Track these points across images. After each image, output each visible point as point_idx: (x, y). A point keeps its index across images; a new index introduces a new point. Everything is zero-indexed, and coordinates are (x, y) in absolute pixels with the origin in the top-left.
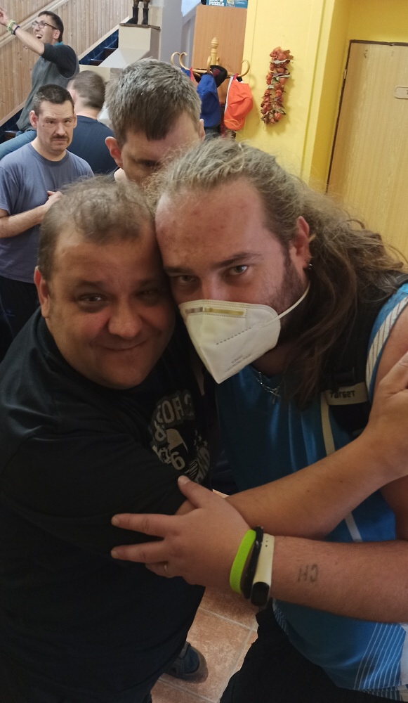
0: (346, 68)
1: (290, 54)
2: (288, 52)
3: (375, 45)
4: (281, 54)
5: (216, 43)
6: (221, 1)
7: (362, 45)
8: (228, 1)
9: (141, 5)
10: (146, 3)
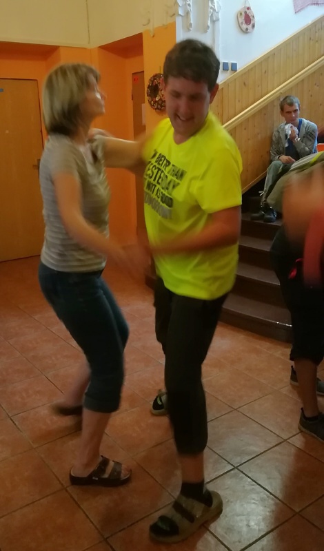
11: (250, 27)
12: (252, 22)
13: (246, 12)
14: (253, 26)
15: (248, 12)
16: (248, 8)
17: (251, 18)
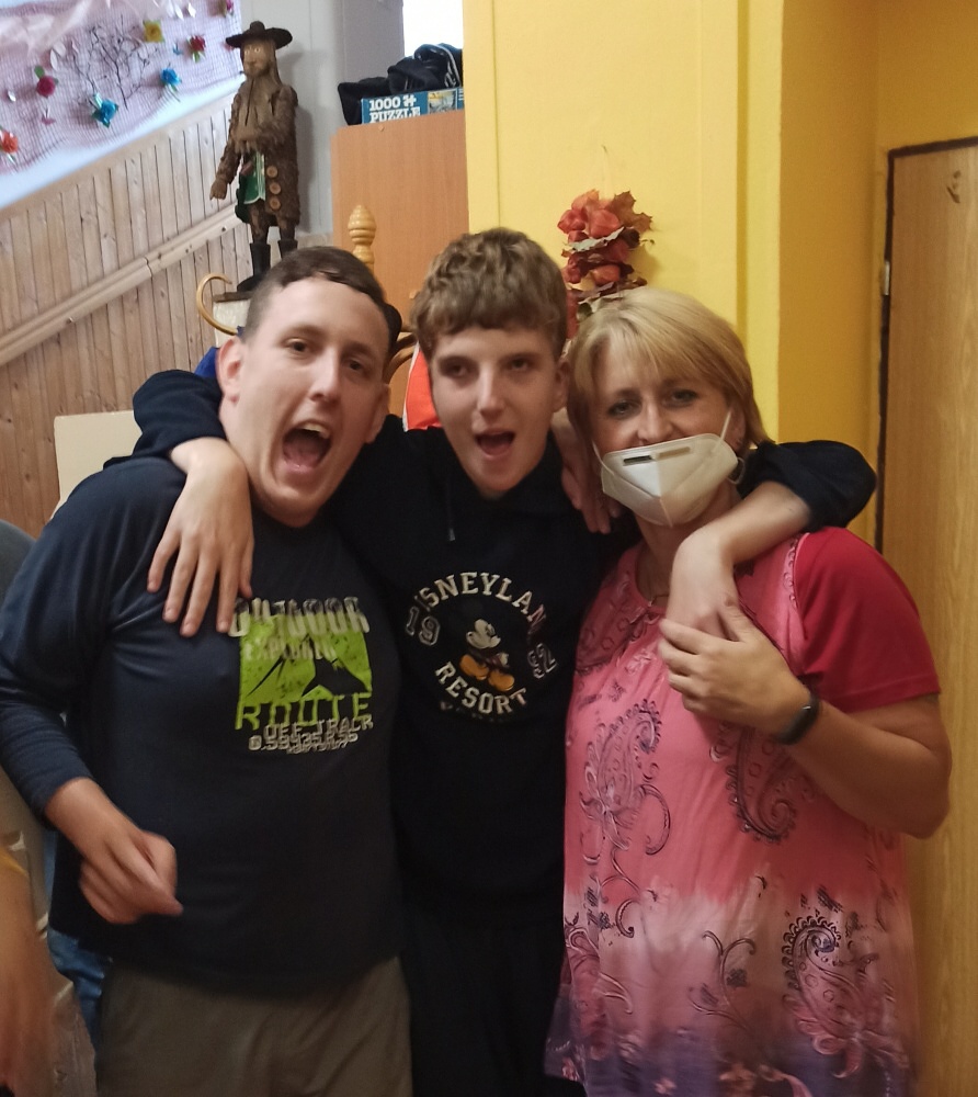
0: (888, 256)
1: (637, 209)
2: (625, 201)
4: (597, 215)
5: (366, 223)
6: (410, 99)
7: (937, 159)
8: (434, 97)
9: (274, 235)
10: (283, 224)
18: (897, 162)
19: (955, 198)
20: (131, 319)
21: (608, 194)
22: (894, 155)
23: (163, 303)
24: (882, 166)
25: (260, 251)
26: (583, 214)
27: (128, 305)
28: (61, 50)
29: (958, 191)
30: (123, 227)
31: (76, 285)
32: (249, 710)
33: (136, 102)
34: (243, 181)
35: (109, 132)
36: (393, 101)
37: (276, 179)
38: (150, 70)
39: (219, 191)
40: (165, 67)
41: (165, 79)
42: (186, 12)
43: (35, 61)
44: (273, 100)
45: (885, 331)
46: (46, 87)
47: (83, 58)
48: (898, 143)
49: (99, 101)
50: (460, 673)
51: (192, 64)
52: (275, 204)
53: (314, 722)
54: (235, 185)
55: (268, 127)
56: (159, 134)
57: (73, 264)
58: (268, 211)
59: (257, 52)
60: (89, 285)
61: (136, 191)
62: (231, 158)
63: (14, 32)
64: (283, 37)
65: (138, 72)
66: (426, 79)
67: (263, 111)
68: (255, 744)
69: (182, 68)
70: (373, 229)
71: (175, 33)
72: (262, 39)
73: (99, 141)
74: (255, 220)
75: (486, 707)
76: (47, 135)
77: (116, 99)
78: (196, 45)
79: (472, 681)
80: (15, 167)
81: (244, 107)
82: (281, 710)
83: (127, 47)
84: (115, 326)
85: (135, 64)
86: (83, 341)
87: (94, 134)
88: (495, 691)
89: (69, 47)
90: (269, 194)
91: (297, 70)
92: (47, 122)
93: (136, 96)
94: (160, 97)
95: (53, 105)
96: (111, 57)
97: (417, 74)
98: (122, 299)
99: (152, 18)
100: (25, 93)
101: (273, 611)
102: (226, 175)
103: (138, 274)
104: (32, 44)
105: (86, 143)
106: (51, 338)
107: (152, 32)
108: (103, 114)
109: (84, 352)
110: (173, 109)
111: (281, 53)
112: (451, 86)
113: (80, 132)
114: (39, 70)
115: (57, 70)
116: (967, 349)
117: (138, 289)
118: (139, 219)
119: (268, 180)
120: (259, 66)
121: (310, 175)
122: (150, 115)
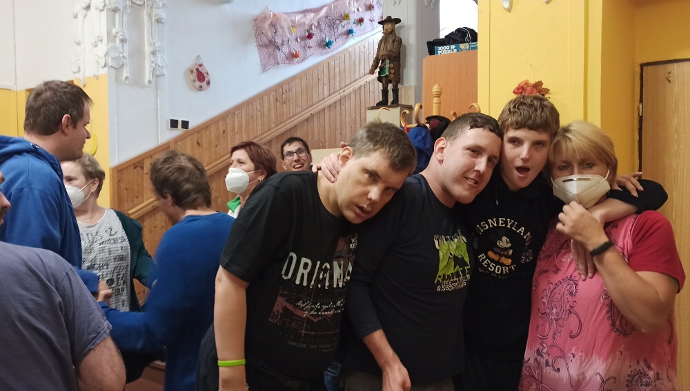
0: (641, 101)
1: (544, 87)
2: (539, 84)
3: (681, 64)
4: (529, 88)
5: (439, 90)
6: (453, 47)
7: (661, 67)
8: (462, 46)
9: (390, 86)
10: (394, 83)
11: (204, 84)
12: (206, 79)
13: (197, 70)
14: (208, 83)
15: (200, 69)
16: (200, 65)
17: (205, 75)
18: (644, 68)
19: (669, 81)
20: (332, 113)
21: (532, 81)
22: (642, 66)
23: (344, 107)
24: (638, 69)
25: (385, 92)
26: (523, 88)
27: (331, 108)
28: (316, 24)
29: (670, 79)
30: (332, 82)
31: (315, 102)
32: (440, 277)
33: (339, 40)
34: (381, 68)
35: (329, 50)
36: (446, 47)
37: (393, 68)
38: (345, 29)
39: (372, 72)
40: (349, 28)
41: (350, 32)
42: (358, 10)
43: (307, 28)
44: (393, 42)
45: (640, 129)
46: (310, 36)
47: (323, 26)
48: (645, 61)
49: (327, 40)
50: (488, 257)
51: (359, 26)
52: (392, 76)
53: (455, 279)
54: (378, 70)
55: (391, 51)
56: (346, 50)
57: (314, 94)
58: (389, 78)
59: (389, 26)
60: (319, 102)
61: (337, 69)
62: (377, 61)
63: (301, 19)
64: (398, 21)
65: (341, 30)
66: (459, 40)
67: (389, 46)
68: (439, 289)
69: (356, 28)
70: (441, 92)
71: (354, 17)
72: (390, 22)
73: (326, 53)
74: (384, 82)
75: (498, 271)
76: (309, 52)
77: (333, 39)
78: (361, 21)
79: (492, 261)
80: (298, 63)
81: (383, 44)
82: (448, 276)
83: (338, 22)
84: (327, 116)
85: (340, 27)
86: (315, 120)
87: (324, 51)
88: (502, 265)
89: (319, 23)
90: (390, 73)
91: (402, 31)
92: (309, 47)
93: (340, 38)
94: (347, 38)
95: (311, 42)
96: (332, 25)
97: (456, 38)
98: (330, 106)
99: (347, 12)
100: (303, 38)
101: (447, 240)
102: (375, 66)
103: (336, 97)
104: (307, 23)
105: (322, 54)
106: (305, 120)
107: (346, 17)
108: (328, 44)
109: (315, 124)
110: (351, 42)
111: (397, 26)
112: (468, 42)
113: (320, 50)
114: (308, 31)
115: (314, 30)
116: (676, 137)
117: (335, 103)
118: (338, 79)
119: (390, 68)
120: (389, 30)
121: (404, 67)
122: (343, 44)
